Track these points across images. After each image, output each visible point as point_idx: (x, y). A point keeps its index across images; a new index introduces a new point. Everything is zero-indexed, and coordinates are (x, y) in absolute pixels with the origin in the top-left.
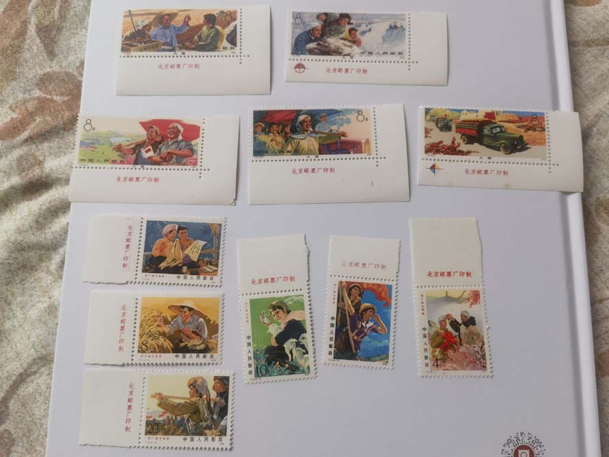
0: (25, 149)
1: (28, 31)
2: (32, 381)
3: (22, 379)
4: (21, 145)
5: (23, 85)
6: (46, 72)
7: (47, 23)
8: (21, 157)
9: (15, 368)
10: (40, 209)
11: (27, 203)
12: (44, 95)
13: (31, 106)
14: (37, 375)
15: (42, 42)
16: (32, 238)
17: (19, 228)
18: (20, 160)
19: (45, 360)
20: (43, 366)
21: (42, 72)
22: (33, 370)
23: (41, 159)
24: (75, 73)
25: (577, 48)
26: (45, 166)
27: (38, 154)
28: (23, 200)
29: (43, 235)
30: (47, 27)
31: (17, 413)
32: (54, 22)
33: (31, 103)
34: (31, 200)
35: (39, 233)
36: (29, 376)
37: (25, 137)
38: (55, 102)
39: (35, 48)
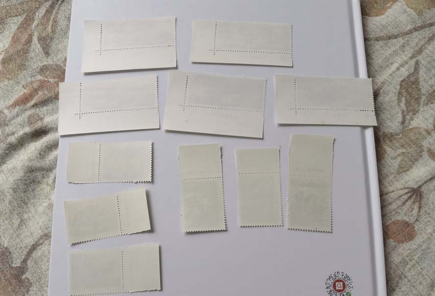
0: (32, 111)
1: (33, 41)
2: (40, 249)
3: (34, 247)
4: (30, 109)
5: (30, 73)
6: (44, 64)
7: (44, 35)
8: (30, 116)
9: (30, 241)
10: (42, 146)
11: (34, 143)
12: (43, 79)
13: (35, 85)
14: (43, 245)
15: (41, 46)
16: (38, 164)
17: (30, 158)
18: (29, 118)
19: (47, 236)
20: (46, 240)
21: (42, 65)
22: (40, 243)
23: (42, 117)
24: (62, 65)
25: (370, 42)
26: (45, 120)
27: (40, 114)
28: (32, 142)
29: (44, 162)
30: (44, 37)
31: (32, 268)
32: (48, 34)
33: (36, 83)
34: (37, 141)
35: (42, 161)
36: (38, 246)
37: (33, 104)
38: (50, 82)
39: (37, 50)
